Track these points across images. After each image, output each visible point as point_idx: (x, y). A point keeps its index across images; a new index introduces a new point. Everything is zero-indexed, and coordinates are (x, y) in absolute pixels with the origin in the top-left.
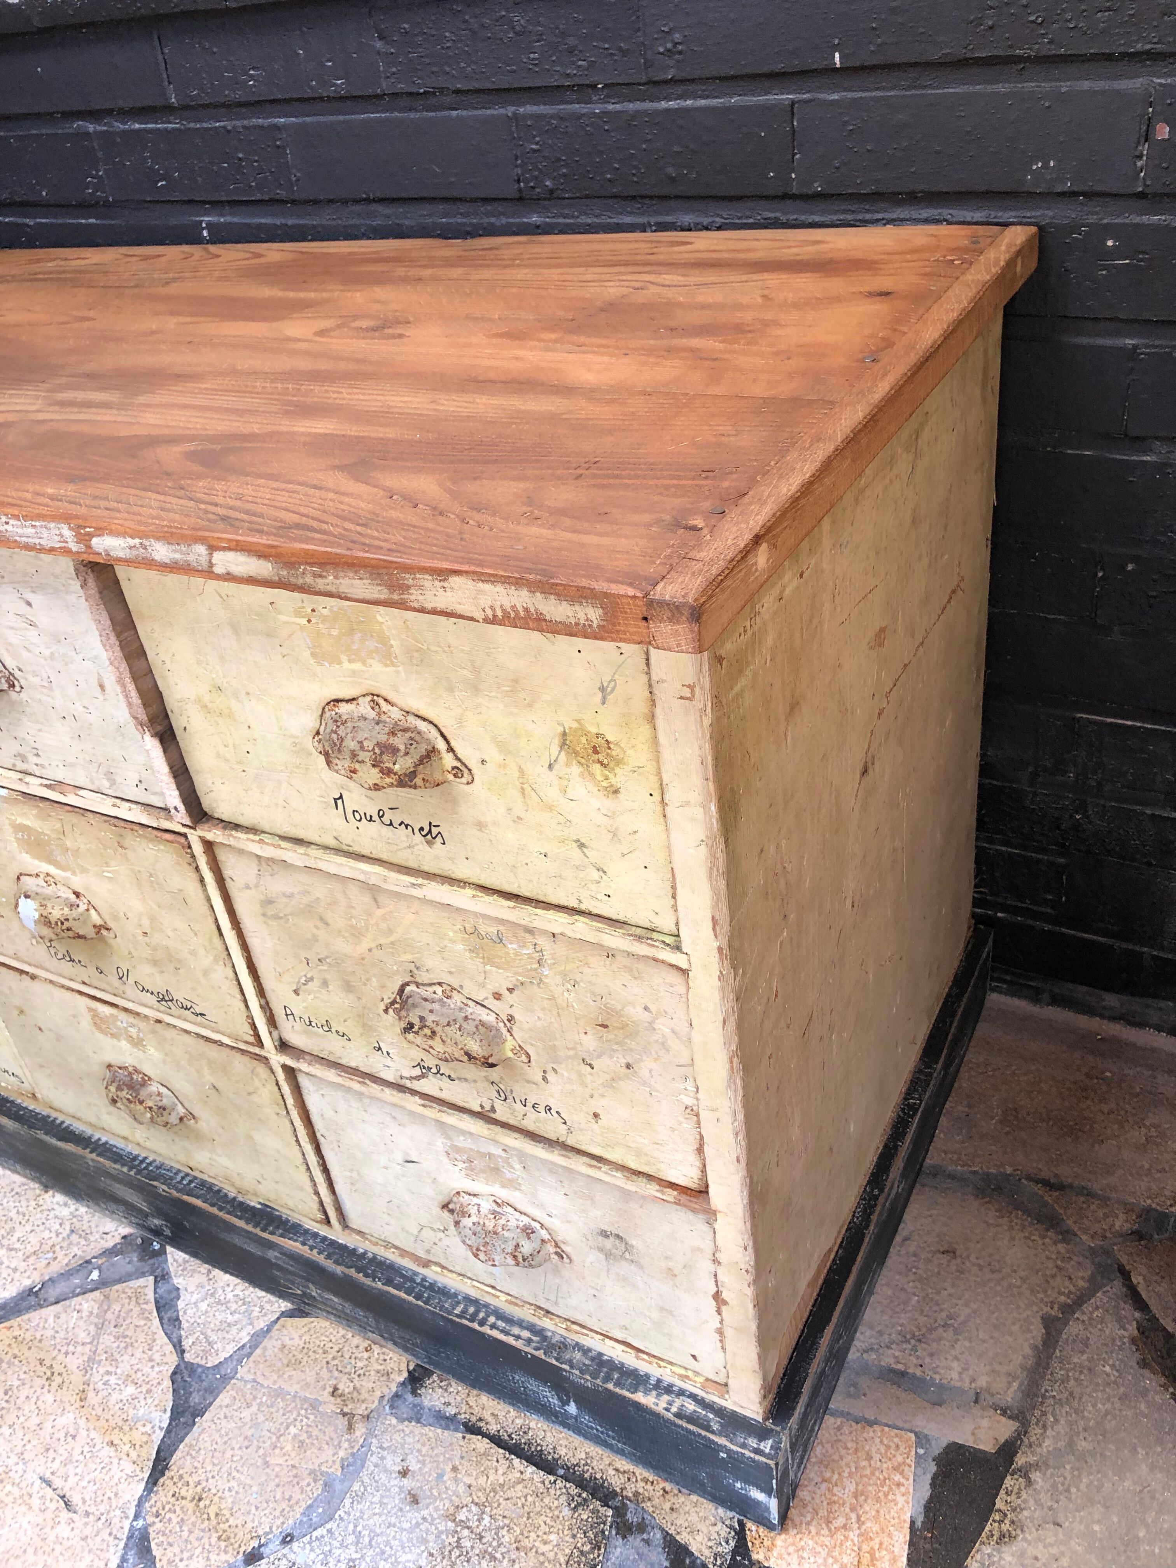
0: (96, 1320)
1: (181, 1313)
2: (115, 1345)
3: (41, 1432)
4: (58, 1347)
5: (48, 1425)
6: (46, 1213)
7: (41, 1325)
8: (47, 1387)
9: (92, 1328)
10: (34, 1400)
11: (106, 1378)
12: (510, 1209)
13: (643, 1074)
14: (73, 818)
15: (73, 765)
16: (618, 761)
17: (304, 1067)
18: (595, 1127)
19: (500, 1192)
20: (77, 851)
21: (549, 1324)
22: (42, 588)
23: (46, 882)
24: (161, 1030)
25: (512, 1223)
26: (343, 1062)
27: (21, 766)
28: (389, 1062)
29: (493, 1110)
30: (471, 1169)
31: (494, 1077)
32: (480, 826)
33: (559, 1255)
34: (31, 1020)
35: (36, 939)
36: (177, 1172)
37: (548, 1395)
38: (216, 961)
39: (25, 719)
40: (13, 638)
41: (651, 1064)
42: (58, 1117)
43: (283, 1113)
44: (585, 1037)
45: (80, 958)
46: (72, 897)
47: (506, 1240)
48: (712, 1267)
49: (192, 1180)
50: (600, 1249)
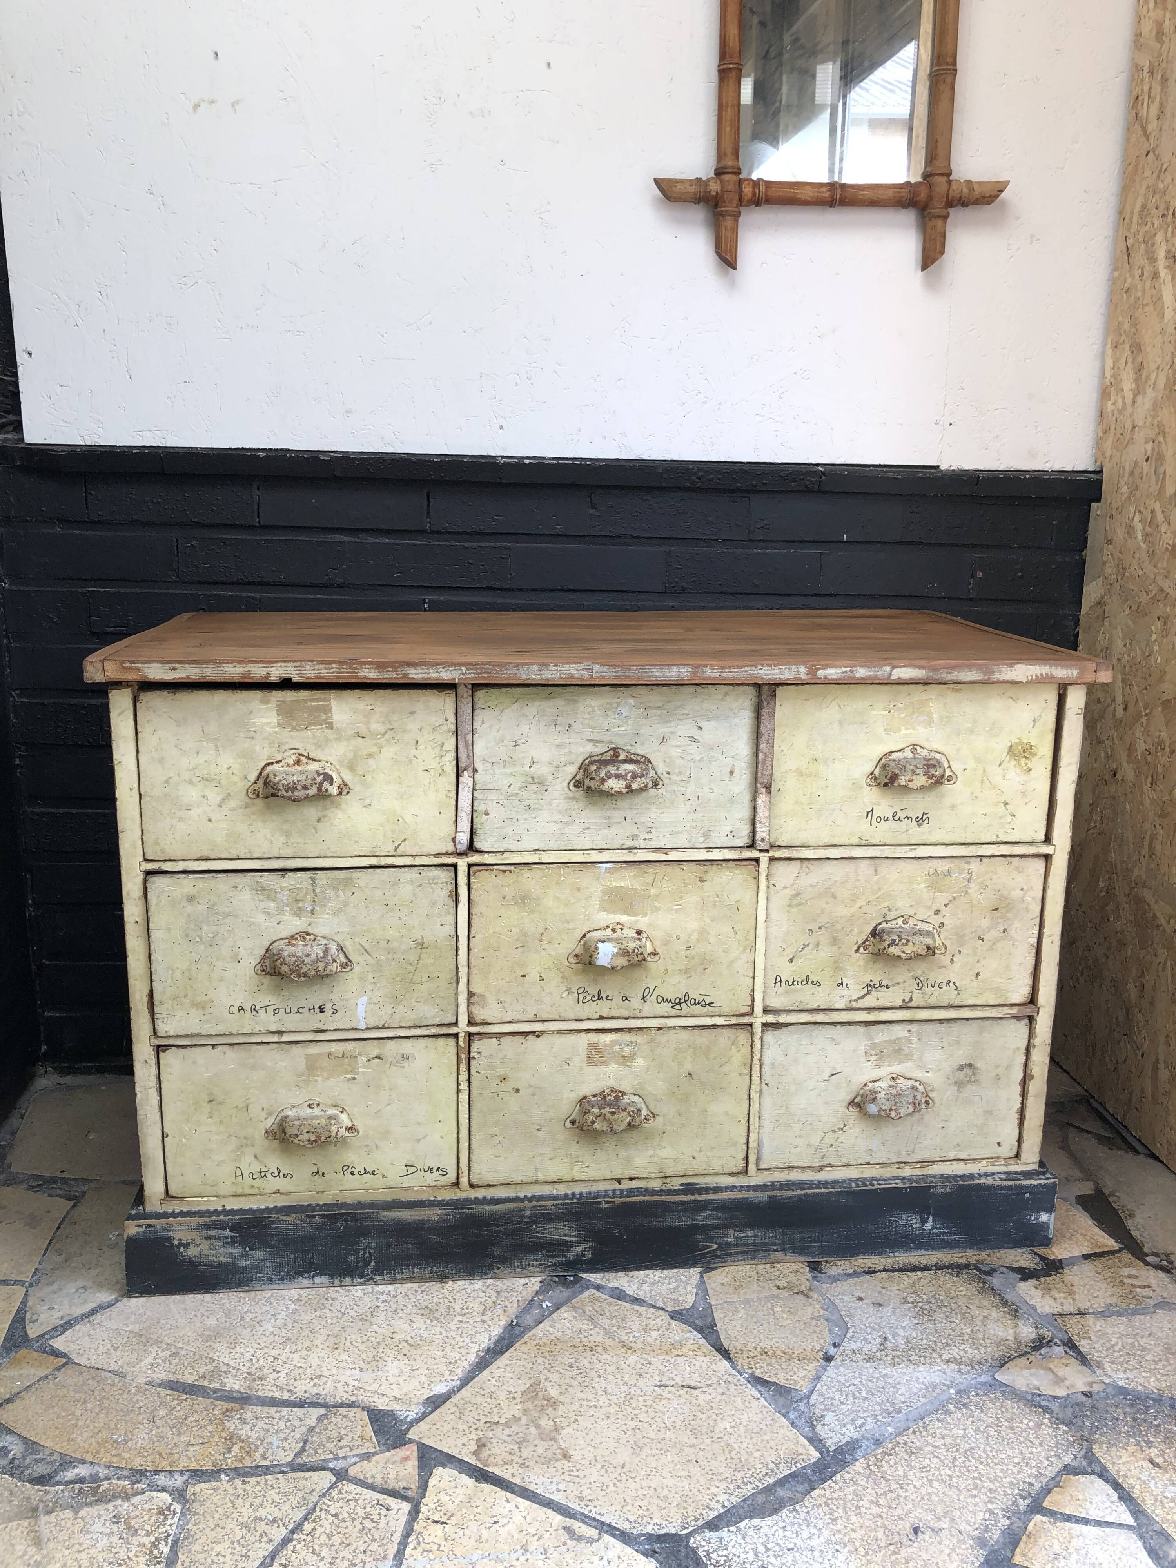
12: (901, 1080)
13: (1012, 932)
14: (669, 869)
15: (679, 832)
16: (1034, 755)
17: (783, 1018)
18: (975, 983)
19: (897, 1068)
20: (657, 896)
21: (908, 1172)
22: (717, 718)
23: (614, 930)
24: (659, 1036)
25: (904, 1088)
26: (809, 1007)
27: (629, 843)
28: (845, 992)
29: (911, 1000)
30: (880, 1059)
31: (919, 973)
32: (953, 807)
33: (927, 1103)
34: (511, 1085)
35: (569, 990)
36: (606, 1191)
37: (912, 1222)
38: (744, 951)
39: (653, 809)
40: (675, 753)
41: (1017, 924)
42: (480, 1194)
43: (747, 1071)
44: (983, 921)
45: (609, 993)
46: (635, 935)
47: (907, 1096)
48: (1023, 1058)
49: (622, 1191)
50: (956, 1083)
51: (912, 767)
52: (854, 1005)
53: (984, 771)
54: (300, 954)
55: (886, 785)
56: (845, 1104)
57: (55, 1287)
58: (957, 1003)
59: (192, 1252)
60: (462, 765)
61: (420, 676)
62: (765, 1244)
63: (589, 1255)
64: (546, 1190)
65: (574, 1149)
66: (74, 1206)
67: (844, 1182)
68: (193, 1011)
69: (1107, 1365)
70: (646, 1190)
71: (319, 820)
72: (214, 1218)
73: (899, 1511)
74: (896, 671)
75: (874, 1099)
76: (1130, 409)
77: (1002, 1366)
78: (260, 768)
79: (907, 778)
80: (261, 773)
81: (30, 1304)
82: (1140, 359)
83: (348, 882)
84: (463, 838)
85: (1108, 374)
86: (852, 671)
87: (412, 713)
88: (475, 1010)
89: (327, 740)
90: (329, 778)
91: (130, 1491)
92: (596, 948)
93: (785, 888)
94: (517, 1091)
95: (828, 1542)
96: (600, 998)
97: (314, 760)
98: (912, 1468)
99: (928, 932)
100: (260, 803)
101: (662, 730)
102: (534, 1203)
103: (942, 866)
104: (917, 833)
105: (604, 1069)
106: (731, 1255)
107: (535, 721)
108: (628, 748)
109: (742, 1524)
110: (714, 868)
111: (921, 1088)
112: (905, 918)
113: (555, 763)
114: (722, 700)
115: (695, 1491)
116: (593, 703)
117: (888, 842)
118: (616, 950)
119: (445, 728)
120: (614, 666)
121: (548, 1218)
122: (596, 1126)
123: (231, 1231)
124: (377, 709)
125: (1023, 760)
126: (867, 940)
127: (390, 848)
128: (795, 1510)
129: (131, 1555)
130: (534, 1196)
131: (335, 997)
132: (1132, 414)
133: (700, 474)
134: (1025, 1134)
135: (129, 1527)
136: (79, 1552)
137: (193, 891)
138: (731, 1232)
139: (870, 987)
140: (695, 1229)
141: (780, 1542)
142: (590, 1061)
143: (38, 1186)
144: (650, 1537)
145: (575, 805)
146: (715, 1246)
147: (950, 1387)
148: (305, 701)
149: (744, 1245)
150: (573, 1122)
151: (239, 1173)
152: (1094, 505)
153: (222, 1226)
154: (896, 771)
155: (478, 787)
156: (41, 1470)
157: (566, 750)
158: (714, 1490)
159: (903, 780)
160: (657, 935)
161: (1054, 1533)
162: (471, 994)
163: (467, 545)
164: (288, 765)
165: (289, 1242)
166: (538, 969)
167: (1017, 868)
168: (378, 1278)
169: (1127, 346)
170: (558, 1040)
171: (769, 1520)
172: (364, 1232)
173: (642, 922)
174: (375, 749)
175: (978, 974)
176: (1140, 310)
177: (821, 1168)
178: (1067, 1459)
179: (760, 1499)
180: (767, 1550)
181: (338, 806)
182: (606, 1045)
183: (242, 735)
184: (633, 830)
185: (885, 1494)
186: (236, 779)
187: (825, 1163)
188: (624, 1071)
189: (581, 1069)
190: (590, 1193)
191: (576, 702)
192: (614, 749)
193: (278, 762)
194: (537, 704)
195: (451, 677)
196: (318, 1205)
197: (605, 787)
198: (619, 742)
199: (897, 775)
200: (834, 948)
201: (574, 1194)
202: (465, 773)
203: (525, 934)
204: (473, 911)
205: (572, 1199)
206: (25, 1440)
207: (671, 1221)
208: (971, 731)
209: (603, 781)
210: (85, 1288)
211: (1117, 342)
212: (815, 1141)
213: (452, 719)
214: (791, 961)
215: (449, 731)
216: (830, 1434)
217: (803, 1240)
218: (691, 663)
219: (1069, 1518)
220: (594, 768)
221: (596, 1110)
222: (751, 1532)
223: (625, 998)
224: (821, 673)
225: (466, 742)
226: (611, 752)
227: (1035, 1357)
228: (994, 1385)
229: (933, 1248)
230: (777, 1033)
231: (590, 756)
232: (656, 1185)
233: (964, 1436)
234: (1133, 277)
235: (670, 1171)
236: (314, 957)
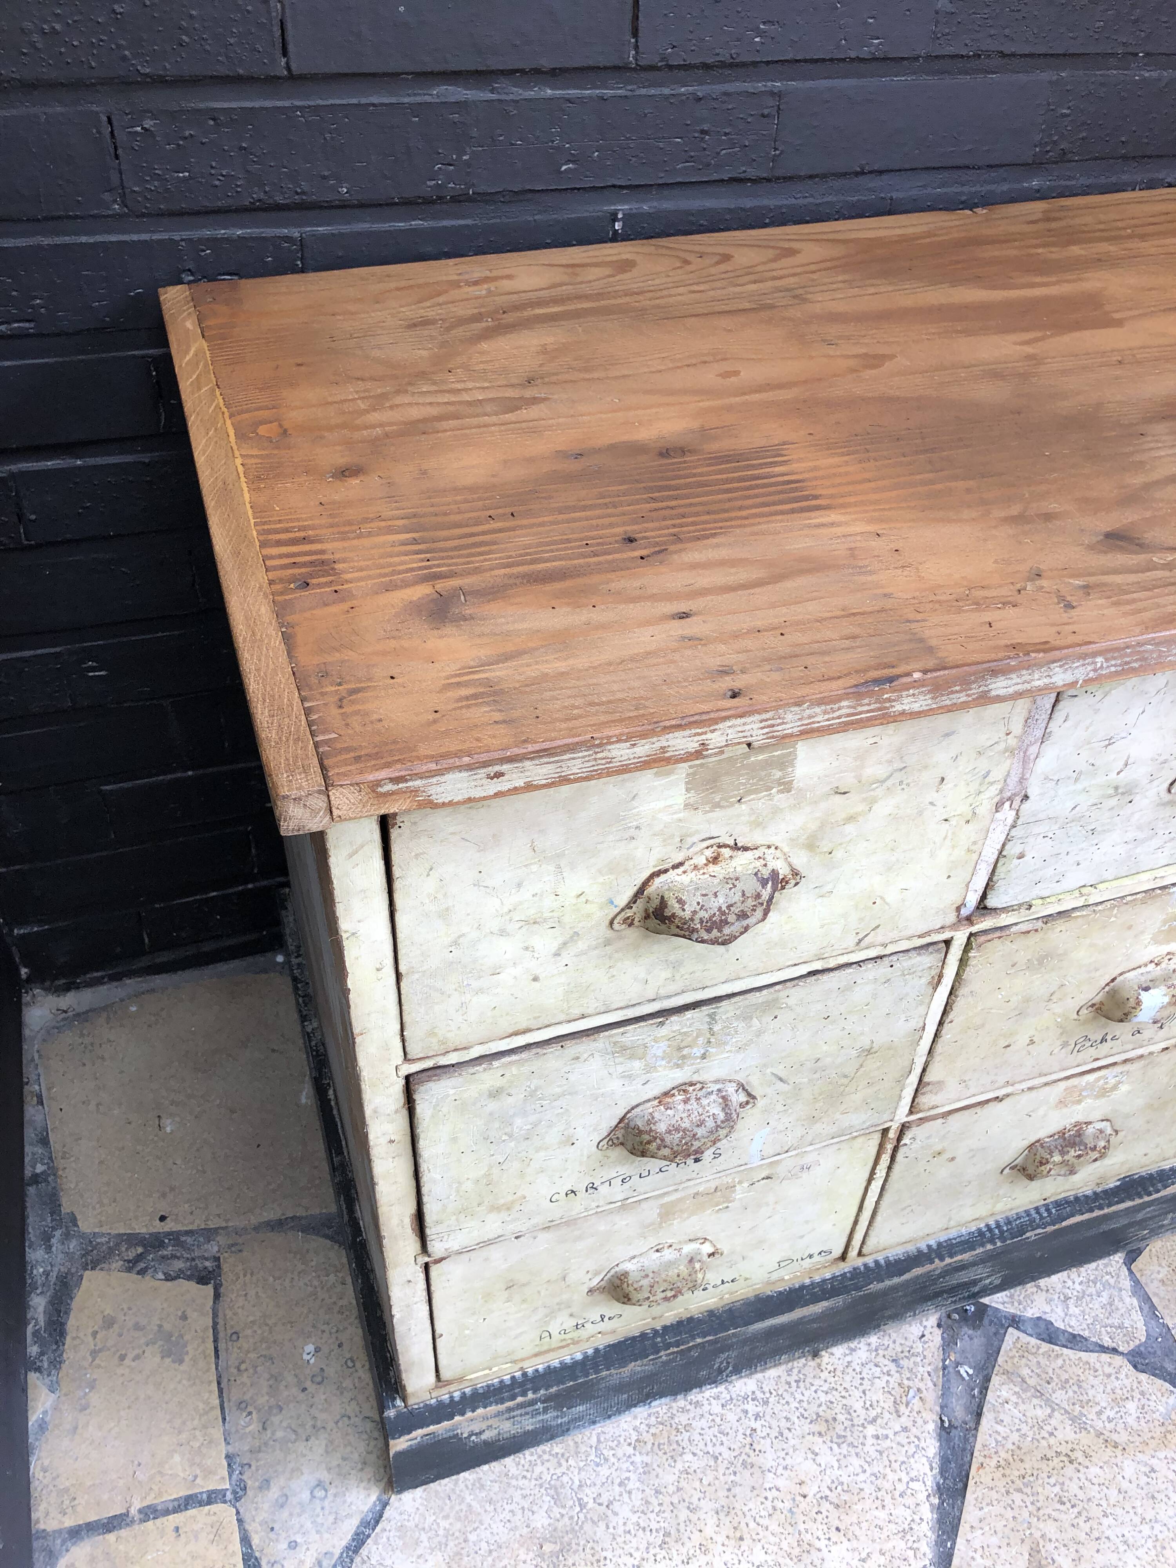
0: (1029, 1394)
1: (1070, 1330)
2: (1070, 1393)
3: (1129, 1494)
4: (1037, 1437)
5: (1125, 1485)
6: (850, 1370)
7: (1000, 1439)
8: (1081, 1468)
9: (1035, 1401)
10: (1087, 1484)
11: (1104, 1417)
34: (946, 1156)
35: (1064, 1045)
45: (1117, 1033)
54: (686, 1124)
59: (487, 1436)
60: (1007, 794)
65: (1004, 1189)
66: (217, 1296)
72: (519, 1399)
78: (639, 882)
80: (641, 891)
83: (768, 1006)
84: (972, 899)
88: (922, 1098)
89: (776, 811)
94: (952, 1159)
97: (746, 849)
100: (633, 933)
105: (1074, 1107)
113: (1162, 759)
119: (1002, 746)
123: (544, 1402)
127: (851, 942)
137: (499, 1082)
142: (1060, 1104)
150: (1015, 1167)
151: (545, 1334)
153: (531, 1404)
155: (1020, 822)
162: (921, 1085)
164: (696, 867)
166: (1032, 1033)
168: (733, 1377)
170: (1027, 1097)
172: (722, 1349)
174: (861, 807)
182: (1088, 1084)
183: (611, 838)
186: (591, 908)
188: (1100, 1102)
189: (1045, 1115)
193: (675, 867)
202: (1009, 805)
203: (1027, 999)
213: (1016, 731)
215: (1005, 750)
225: (1027, 761)
236: (710, 1124)
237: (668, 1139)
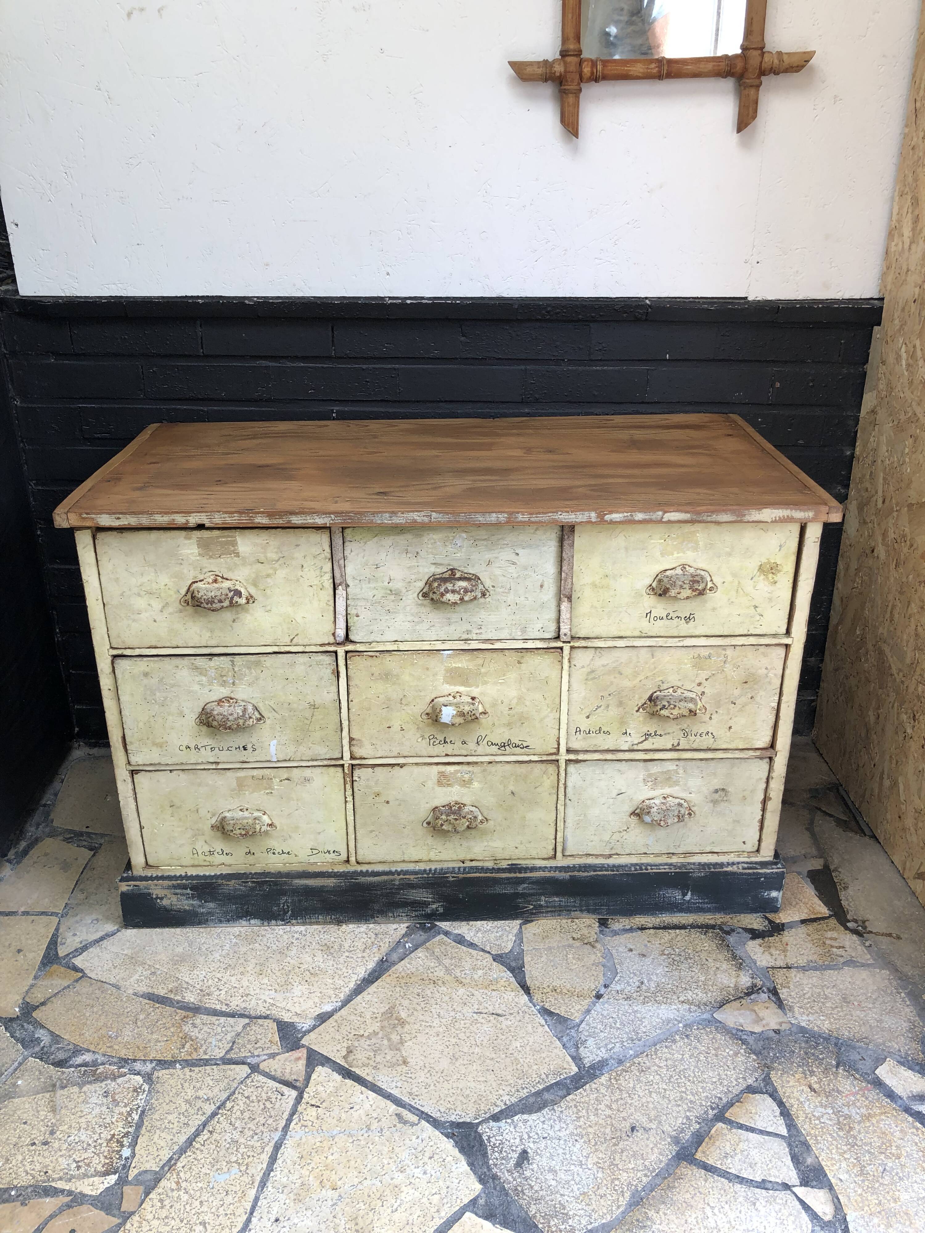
12: (671, 799)
13: (758, 699)
14: (495, 655)
15: (502, 629)
16: (779, 571)
17: (581, 757)
18: (728, 734)
19: (667, 791)
20: (486, 673)
21: (674, 860)
22: (530, 546)
23: (454, 697)
24: (491, 768)
25: (672, 804)
26: (601, 748)
27: (465, 636)
28: (629, 739)
29: (678, 744)
30: (655, 784)
31: (685, 726)
32: (714, 609)
33: (690, 814)
34: (383, 798)
35: (423, 737)
36: (454, 868)
37: (676, 895)
38: (552, 711)
39: (482, 611)
40: (498, 572)
41: (762, 693)
42: (364, 868)
43: (555, 791)
44: (735, 691)
45: (452, 739)
46: (470, 701)
47: (674, 811)
48: (764, 786)
49: (465, 868)
50: (712, 801)
51: (680, 583)
52: (635, 747)
53: (739, 583)
54: (226, 713)
55: (660, 595)
56: (628, 814)
57: (78, 918)
58: (713, 747)
59: (165, 902)
60: (337, 581)
61: (300, 522)
62: (568, 906)
63: (441, 910)
64: (411, 867)
65: (430, 841)
66: (94, 855)
67: (626, 866)
68: (154, 749)
69: (796, 1009)
70: (482, 868)
71: (234, 621)
72: (179, 882)
73: (624, 1114)
74: (666, 515)
75: (649, 813)
76: (907, 253)
77: (721, 1007)
78: (189, 584)
79: (676, 591)
80: (189, 589)
81: (61, 930)
82: (916, 213)
83: (258, 664)
84: (341, 633)
85: (894, 218)
86: (632, 516)
87: (297, 546)
88: (355, 749)
89: (236, 565)
90: (238, 593)
91: (116, 1074)
92: (441, 711)
93: (583, 667)
94: (388, 802)
95: (572, 1134)
96: (445, 742)
97: (227, 579)
98: (640, 1082)
99: (692, 699)
100: (190, 609)
101: (488, 556)
102: (401, 876)
103: (704, 652)
104: (685, 628)
105: (450, 789)
106: (543, 913)
107: (391, 550)
108: (462, 569)
109: (516, 1118)
110: (529, 654)
111: (685, 805)
112: (675, 689)
113: (407, 580)
114: (534, 533)
115: (488, 1092)
116: (434, 537)
117: (662, 635)
118: (455, 712)
119: (323, 556)
120: (447, 513)
121: (412, 886)
122: (444, 827)
123: (191, 890)
124: (271, 543)
125: (770, 575)
126: (645, 703)
127: (287, 640)
128: (553, 1109)
129: (114, 1120)
130: (402, 871)
131: (252, 740)
132: (908, 259)
133: (549, 309)
134: (763, 837)
135: (114, 1100)
136: (81, 1117)
137: (147, 669)
138: (543, 898)
139: (647, 736)
140: (517, 895)
141: (539, 1132)
142: (440, 783)
143: (71, 838)
144: (454, 1125)
145: (423, 610)
146: (532, 907)
147: (680, 1022)
148: (218, 537)
149: (552, 907)
150: (429, 823)
151: (195, 852)
152: (876, 328)
153: (185, 887)
154: (668, 586)
155: (350, 597)
156: (61, 1056)
157: (415, 571)
158: (501, 1092)
159: (673, 593)
160: (487, 700)
161: (729, 1137)
162: (351, 739)
163: (364, 367)
164: (208, 583)
165: (231, 898)
166: (400, 722)
167: (763, 653)
168: (294, 921)
169: (909, 197)
170: (416, 770)
171: (534, 1116)
172: (284, 893)
173: (475, 692)
174: (271, 571)
175: (730, 728)
176: (921, 168)
177: (610, 856)
178: (750, 1081)
179: (532, 1100)
180: (529, 1137)
181: (247, 611)
182: (451, 773)
183: (173, 562)
184: (468, 627)
185: (617, 1101)
186: (172, 593)
187: (613, 852)
188: (464, 790)
189: (433, 789)
190: (442, 869)
191: (421, 536)
192: (451, 570)
193: (201, 581)
194: (392, 537)
195: (323, 522)
196: (251, 873)
197: (444, 599)
198: (455, 565)
199: (668, 589)
200: (620, 709)
201: (430, 870)
202: (340, 587)
203: (389, 699)
204: (350, 683)
205: (428, 874)
206: (52, 1033)
207: (499, 890)
208: (729, 554)
209: (442, 595)
210: (97, 920)
211: (903, 192)
212: (607, 838)
213: (328, 550)
214: (588, 717)
215: (326, 558)
216: (589, 1054)
217: (595, 904)
218: (507, 510)
219: (741, 1127)
220: (436, 584)
221: (444, 817)
222: (520, 1124)
223: (464, 743)
224: (607, 517)
225: (340, 566)
226: (450, 572)
227: (746, 1001)
228: (713, 1022)
229: (691, 912)
230: (578, 765)
231: (434, 575)
232: (490, 865)
233: (682, 1059)
234: (918, 138)
235: (499, 856)
236: (235, 716)
237: (217, 717)
